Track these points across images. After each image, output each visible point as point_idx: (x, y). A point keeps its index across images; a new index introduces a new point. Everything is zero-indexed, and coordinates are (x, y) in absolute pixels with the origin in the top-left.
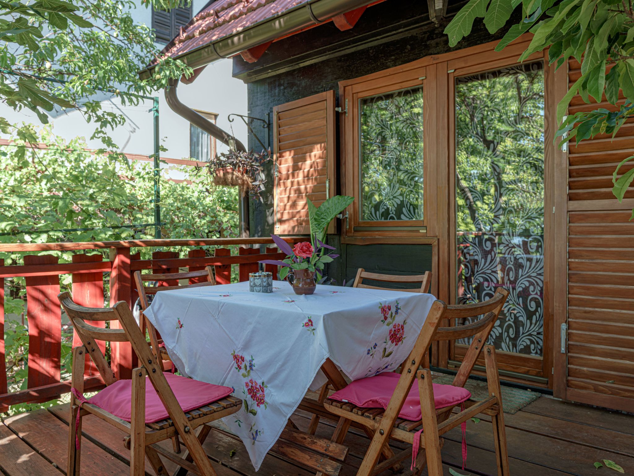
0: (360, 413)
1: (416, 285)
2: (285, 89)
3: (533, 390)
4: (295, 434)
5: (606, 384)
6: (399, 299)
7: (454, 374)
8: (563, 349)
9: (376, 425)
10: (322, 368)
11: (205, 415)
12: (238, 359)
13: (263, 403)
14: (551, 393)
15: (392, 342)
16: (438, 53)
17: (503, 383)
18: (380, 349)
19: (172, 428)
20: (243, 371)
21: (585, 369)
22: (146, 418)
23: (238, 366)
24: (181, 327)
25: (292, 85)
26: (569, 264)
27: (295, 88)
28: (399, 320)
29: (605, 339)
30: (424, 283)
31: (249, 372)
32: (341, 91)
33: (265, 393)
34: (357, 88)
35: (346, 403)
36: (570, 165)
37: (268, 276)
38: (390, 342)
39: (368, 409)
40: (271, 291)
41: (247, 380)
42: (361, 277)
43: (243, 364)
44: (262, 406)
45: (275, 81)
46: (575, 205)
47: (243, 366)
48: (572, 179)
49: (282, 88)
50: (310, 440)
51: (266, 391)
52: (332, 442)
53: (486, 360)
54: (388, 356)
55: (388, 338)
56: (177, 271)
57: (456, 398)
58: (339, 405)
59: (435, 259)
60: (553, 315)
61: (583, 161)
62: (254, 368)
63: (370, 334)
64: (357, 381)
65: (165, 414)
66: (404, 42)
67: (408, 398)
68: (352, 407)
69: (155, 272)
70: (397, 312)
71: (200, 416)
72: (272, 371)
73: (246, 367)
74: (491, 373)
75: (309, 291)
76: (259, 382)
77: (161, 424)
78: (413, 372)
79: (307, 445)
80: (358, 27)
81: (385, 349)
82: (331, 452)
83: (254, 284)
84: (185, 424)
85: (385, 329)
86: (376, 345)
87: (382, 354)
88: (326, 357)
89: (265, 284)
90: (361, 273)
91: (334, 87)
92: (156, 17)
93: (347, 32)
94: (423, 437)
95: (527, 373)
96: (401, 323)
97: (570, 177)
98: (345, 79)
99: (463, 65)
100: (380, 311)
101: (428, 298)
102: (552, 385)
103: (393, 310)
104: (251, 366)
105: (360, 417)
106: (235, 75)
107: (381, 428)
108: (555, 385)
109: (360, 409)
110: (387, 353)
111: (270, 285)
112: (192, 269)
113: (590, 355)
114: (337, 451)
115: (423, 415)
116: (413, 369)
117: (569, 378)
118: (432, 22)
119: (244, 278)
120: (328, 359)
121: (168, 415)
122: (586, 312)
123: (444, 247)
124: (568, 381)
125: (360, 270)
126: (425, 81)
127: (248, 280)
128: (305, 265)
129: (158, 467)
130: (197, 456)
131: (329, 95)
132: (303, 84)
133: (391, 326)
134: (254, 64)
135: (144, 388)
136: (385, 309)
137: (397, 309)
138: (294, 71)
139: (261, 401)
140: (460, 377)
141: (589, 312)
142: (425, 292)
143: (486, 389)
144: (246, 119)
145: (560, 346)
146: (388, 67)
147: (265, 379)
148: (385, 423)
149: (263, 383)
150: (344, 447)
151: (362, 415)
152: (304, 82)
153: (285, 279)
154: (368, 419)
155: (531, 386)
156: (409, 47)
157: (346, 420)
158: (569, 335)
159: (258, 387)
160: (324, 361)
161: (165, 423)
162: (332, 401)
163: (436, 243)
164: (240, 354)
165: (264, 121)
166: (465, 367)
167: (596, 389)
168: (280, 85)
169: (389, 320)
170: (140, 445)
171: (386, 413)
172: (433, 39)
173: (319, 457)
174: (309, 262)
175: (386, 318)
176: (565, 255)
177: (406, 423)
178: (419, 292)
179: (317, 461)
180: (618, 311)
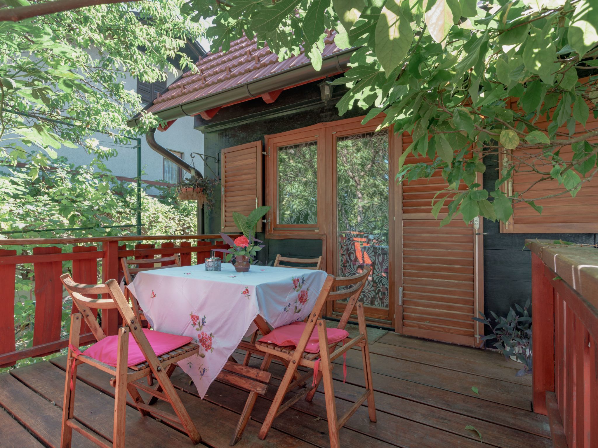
0: (279, 350)
1: (313, 265)
2: (229, 138)
3: (384, 329)
4: (236, 367)
5: (425, 323)
6: (304, 274)
7: (338, 321)
8: (400, 303)
9: (290, 357)
10: (255, 321)
11: (172, 357)
12: (194, 318)
13: (210, 349)
14: (394, 330)
15: (301, 303)
16: (326, 121)
17: (368, 326)
18: (292, 308)
19: (148, 369)
20: (197, 326)
21: (413, 315)
22: (128, 363)
23: (194, 323)
24: (154, 296)
25: (234, 136)
26: (403, 251)
27: (236, 138)
28: (304, 287)
29: (424, 296)
30: (319, 264)
31: (201, 327)
32: (266, 141)
33: (212, 341)
34: (276, 140)
35: (270, 344)
36: (403, 192)
37: (218, 260)
38: (299, 303)
39: (285, 347)
40: (220, 270)
41: (199, 332)
42: (278, 260)
43: (198, 321)
44: (209, 351)
45: (223, 133)
46: (406, 216)
47: (197, 323)
48: (405, 201)
49: (228, 137)
50: (245, 370)
51: (213, 340)
52: (261, 370)
53: (358, 312)
54: (299, 312)
55: (298, 300)
56: (153, 257)
57: (340, 337)
58: (265, 345)
59: (324, 248)
60: (394, 282)
61: (411, 190)
62: (205, 324)
63: (286, 297)
64: (278, 328)
65: (143, 359)
66: (305, 113)
67: (311, 338)
68: (275, 345)
69: (137, 258)
70: (303, 283)
71: (169, 358)
72: (218, 325)
73: (199, 323)
74: (361, 320)
75: (246, 270)
76: (208, 334)
77: (140, 367)
78: (314, 322)
79: (244, 374)
80: (277, 102)
81: (296, 307)
82: (260, 377)
83: (208, 265)
84: (158, 365)
85: (295, 294)
86: (290, 304)
87: (294, 310)
88: (257, 314)
89: (216, 265)
90: (279, 258)
91: (262, 139)
92: (140, 85)
93: (270, 105)
94: (321, 364)
95: (380, 318)
96: (306, 290)
97: (403, 199)
98: (268, 134)
99: (341, 130)
100: (292, 282)
101: (322, 273)
102: (394, 325)
103: (301, 281)
104: (203, 322)
105: (280, 353)
106: (195, 127)
107: (293, 359)
108: (396, 325)
109: (280, 347)
110: (297, 310)
111: (219, 266)
112: (164, 256)
113: (416, 306)
114: (264, 376)
115: (321, 349)
116: (314, 319)
117: (404, 321)
118: (323, 102)
119: (200, 261)
120: (258, 315)
121: (145, 359)
122: (413, 280)
123: (330, 241)
124: (403, 322)
125: (278, 255)
126: (318, 138)
127: (204, 262)
128: (243, 253)
129: (136, 398)
130: (166, 387)
131: (259, 143)
132: (242, 136)
133: (299, 292)
134: (209, 121)
135: (128, 341)
136: (296, 281)
137: (303, 281)
138: (236, 127)
139: (208, 347)
140: (342, 323)
141: (415, 280)
142: (319, 269)
143: (357, 329)
144: (203, 157)
145: (399, 301)
146: (296, 128)
147: (213, 331)
148: (296, 355)
149: (211, 334)
150: (268, 373)
151: (281, 351)
152: (242, 135)
153: (229, 262)
154: (285, 354)
155: (382, 326)
156: (308, 116)
157: (270, 355)
158: (404, 295)
159: (207, 337)
160: (256, 316)
161: (143, 365)
162: (261, 343)
163: (325, 238)
164: (196, 314)
165: (215, 158)
166: (345, 316)
167: (420, 327)
168: (226, 136)
169: (298, 288)
170: (123, 384)
171: (297, 349)
172: (323, 112)
173: (252, 381)
174: (245, 250)
175: (296, 287)
176: (401, 246)
177: (309, 354)
178: (315, 269)
179: (250, 384)
180: (431, 279)
